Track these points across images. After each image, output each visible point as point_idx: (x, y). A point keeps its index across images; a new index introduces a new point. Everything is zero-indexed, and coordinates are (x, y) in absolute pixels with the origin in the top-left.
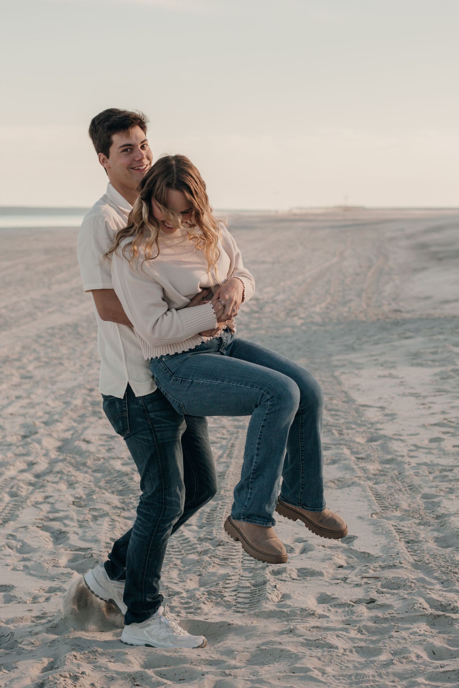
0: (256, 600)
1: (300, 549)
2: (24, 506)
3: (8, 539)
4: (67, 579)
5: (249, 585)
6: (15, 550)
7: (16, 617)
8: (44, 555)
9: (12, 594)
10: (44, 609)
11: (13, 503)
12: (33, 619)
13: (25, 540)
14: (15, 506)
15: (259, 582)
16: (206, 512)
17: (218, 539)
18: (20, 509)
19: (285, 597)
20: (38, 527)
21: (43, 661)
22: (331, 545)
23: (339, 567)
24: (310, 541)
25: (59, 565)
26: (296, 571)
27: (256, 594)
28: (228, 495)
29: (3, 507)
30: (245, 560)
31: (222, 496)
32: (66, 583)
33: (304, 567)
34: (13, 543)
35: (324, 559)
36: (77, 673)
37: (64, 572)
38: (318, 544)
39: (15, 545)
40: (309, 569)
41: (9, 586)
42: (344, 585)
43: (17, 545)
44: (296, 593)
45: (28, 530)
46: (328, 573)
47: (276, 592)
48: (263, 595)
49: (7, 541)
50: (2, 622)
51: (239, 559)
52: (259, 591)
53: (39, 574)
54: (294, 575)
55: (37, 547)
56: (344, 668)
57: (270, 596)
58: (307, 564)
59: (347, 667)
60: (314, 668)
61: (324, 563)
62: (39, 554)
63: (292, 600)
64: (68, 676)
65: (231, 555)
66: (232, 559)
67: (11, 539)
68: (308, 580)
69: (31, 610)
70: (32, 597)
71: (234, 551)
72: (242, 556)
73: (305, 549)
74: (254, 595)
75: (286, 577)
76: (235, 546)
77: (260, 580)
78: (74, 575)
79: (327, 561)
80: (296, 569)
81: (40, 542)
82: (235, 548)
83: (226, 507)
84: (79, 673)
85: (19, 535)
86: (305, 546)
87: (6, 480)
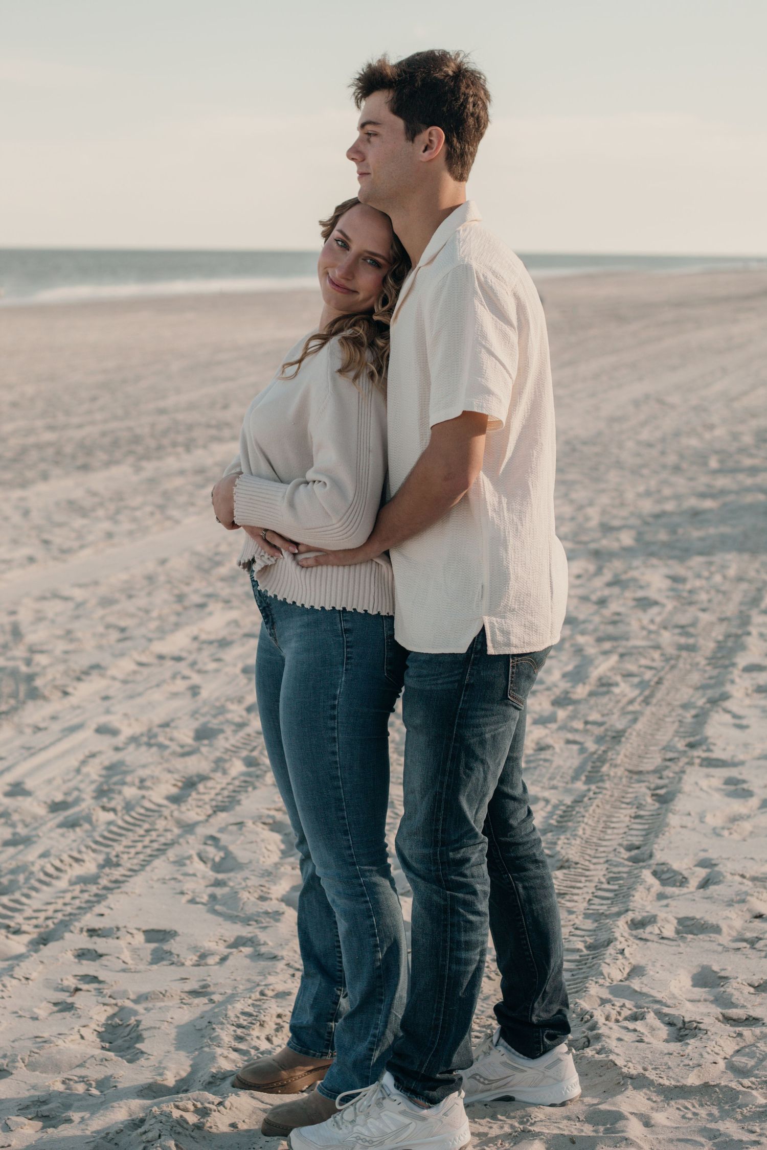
0: (581, 976)
1: (700, 879)
2: (257, 784)
3: (205, 844)
4: (273, 923)
5: (581, 946)
6: (209, 865)
7: (154, 993)
8: (253, 877)
9: (166, 947)
10: (209, 979)
11: (242, 778)
12: (183, 995)
13: (232, 848)
14: (243, 784)
15: (602, 940)
16: (564, 805)
17: (561, 857)
18: (250, 789)
19: (636, 971)
20: (264, 823)
21: (164, 1077)
22: (756, 875)
23: (756, 917)
24: (721, 866)
25: (270, 896)
26: (675, 921)
27: (586, 964)
28: (612, 774)
29: (224, 785)
30: (596, 897)
31: (602, 776)
32: (268, 930)
33: (691, 915)
34: (211, 851)
35: (732, 901)
36: (209, 1103)
37: (270, 911)
38: (733, 872)
39: (211, 856)
40: (698, 920)
41: (169, 932)
42: (749, 951)
43: (215, 855)
44: (658, 965)
45: (244, 829)
46: (730, 927)
47: (621, 960)
48: (596, 966)
49: (202, 847)
50: (128, 999)
51: (585, 896)
52: (593, 958)
53: (230, 912)
54: (669, 931)
55: (246, 861)
56: (690, 1115)
57: (605, 969)
58: (700, 910)
59: (695, 1114)
60: (632, 1113)
61: (731, 908)
62: (246, 873)
63: (644, 979)
64: (192, 1108)
65: (574, 887)
66: (573, 894)
67: (210, 845)
68: (689, 940)
69: (186, 979)
70: (198, 954)
71: (583, 879)
72: (594, 890)
73: (708, 880)
74: (582, 965)
75: (651, 933)
76: (588, 870)
77: (603, 937)
78: (286, 915)
79: (736, 905)
80: (677, 918)
81: (255, 852)
82: (587, 873)
83: (600, 796)
84: (213, 1103)
85: (224, 838)
86: (709, 874)
87: (249, 735)
